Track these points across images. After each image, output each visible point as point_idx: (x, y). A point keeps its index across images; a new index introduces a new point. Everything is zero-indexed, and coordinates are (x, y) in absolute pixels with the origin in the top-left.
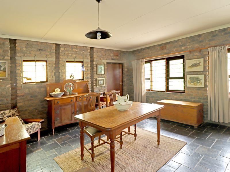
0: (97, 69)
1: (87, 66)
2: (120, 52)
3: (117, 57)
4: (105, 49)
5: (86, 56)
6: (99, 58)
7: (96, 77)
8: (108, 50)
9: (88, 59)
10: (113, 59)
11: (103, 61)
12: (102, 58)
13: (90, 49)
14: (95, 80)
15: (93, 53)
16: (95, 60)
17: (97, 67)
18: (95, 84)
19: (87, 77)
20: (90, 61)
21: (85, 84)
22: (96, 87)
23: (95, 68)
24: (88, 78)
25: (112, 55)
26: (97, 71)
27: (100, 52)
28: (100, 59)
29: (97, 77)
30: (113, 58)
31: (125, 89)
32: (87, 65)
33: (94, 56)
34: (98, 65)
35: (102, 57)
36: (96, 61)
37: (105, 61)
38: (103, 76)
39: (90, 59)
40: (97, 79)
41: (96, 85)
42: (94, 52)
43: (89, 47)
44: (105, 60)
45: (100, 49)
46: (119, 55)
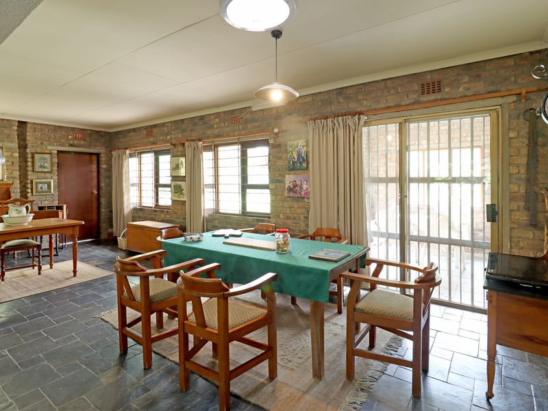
0: (33, 162)
1: (12, 156)
2: (89, 132)
3: (82, 142)
4: (54, 126)
5: (8, 136)
6: (39, 142)
7: (31, 176)
8: (61, 127)
9: (12, 142)
10: (72, 145)
11: (49, 148)
12: (45, 143)
13: (17, 124)
14: (29, 181)
15: (26, 132)
16: (29, 145)
17: (33, 158)
18: (29, 190)
19: (11, 176)
20: (17, 146)
21: (5, 189)
22: (32, 195)
23: (30, 160)
24: (14, 178)
25: (70, 137)
26: (33, 166)
27: (42, 130)
28: (42, 144)
29: (34, 177)
30: (72, 142)
31: (103, 203)
32: (10, 153)
33: (28, 138)
34: (36, 155)
35: (46, 141)
36: (33, 146)
37: (55, 149)
38: (48, 175)
39: (17, 142)
40: (34, 181)
41: (32, 192)
42: (26, 129)
43: (15, 121)
44: (54, 146)
45: (41, 124)
46: (88, 139)
